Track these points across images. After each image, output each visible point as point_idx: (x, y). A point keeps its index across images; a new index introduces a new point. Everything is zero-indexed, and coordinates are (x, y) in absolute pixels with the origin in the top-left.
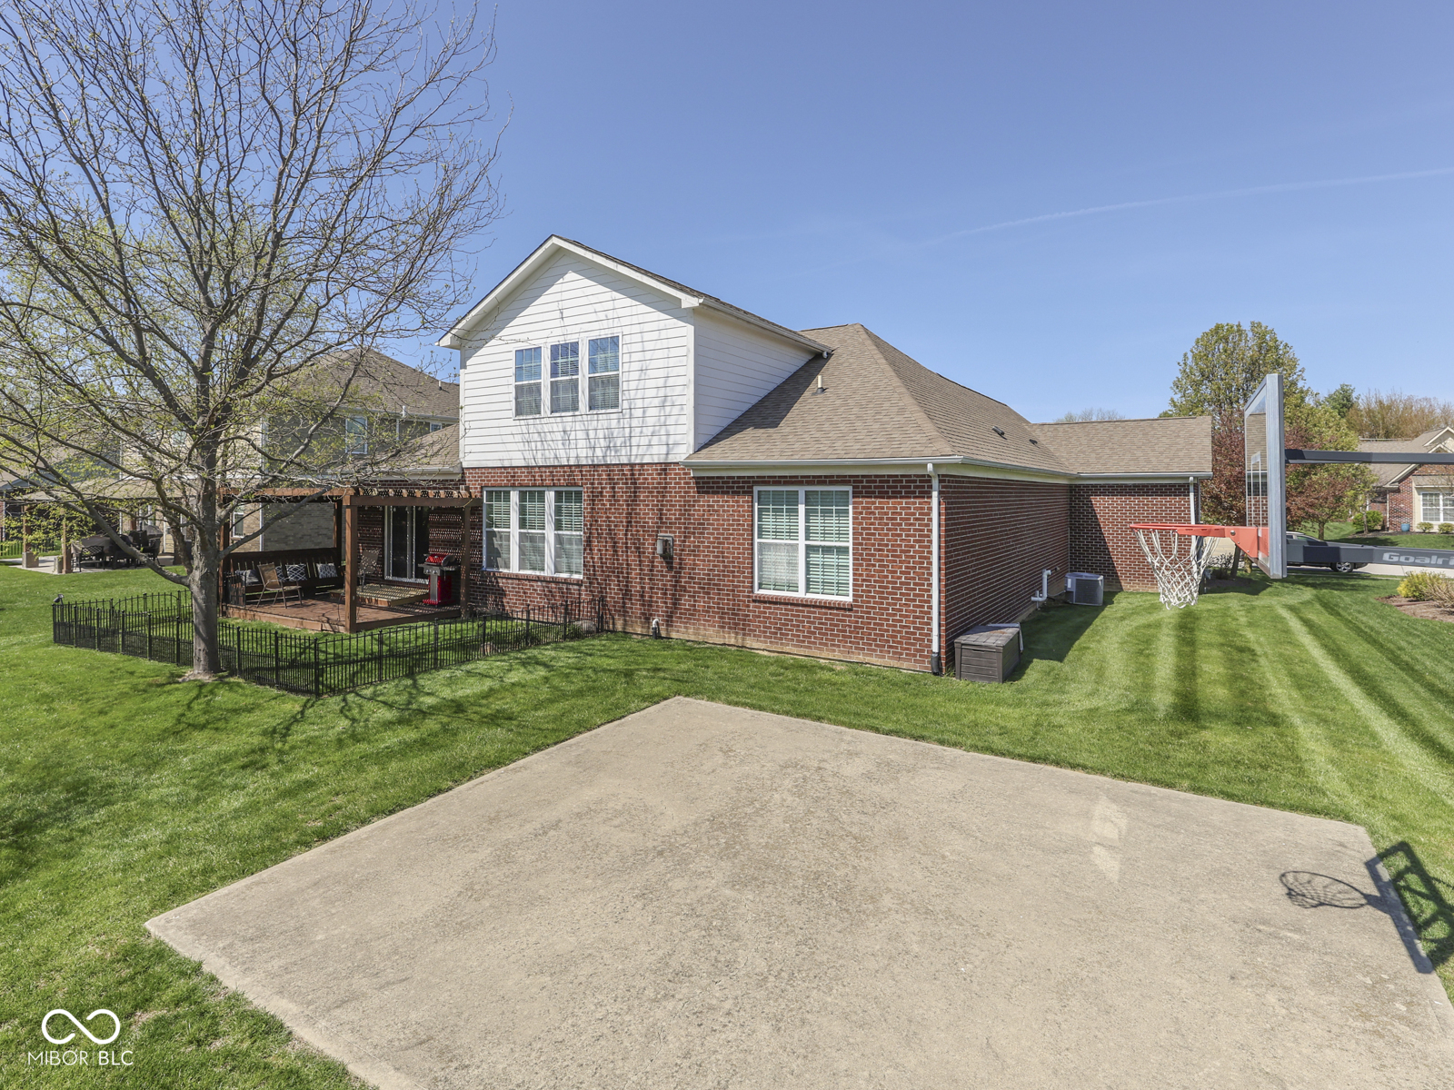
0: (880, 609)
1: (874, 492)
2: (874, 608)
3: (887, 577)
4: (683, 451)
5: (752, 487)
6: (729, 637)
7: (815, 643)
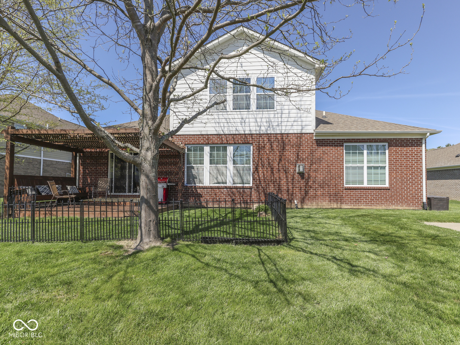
0: (401, 188)
1: (398, 145)
2: (399, 188)
3: (404, 176)
4: (310, 128)
5: (343, 143)
6: (334, 205)
7: (374, 204)
